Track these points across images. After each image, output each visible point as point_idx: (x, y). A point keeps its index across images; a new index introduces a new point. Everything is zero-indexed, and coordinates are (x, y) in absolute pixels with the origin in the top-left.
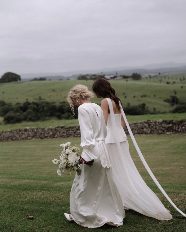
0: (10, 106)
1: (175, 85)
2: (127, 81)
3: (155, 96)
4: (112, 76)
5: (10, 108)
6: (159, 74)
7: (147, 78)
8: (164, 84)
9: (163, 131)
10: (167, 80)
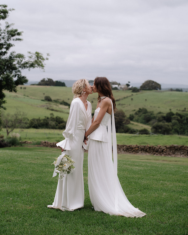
0: (151, 114)
5: (152, 116)
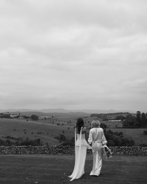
1: (64, 126)
2: (27, 120)
3: (48, 133)
4: (16, 116)
6: (52, 117)
7: (43, 119)
8: (55, 125)
9: (57, 153)
10: (58, 122)
